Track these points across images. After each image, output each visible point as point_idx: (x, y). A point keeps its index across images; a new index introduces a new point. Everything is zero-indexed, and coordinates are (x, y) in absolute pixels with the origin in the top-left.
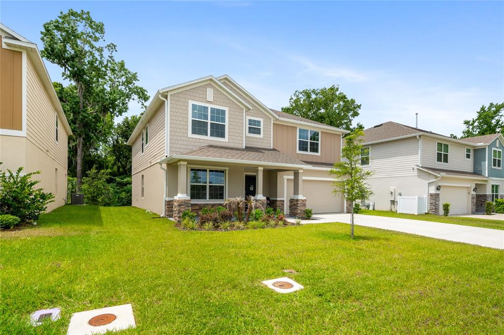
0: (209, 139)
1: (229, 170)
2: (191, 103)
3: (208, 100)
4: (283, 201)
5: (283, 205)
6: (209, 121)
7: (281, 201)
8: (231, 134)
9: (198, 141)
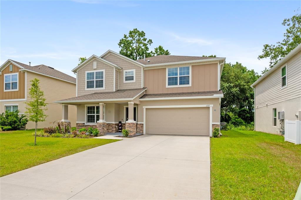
0: (95, 89)
1: (106, 106)
2: (86, 72)
3: (94, 68)
4: (143, 124)
5: (142, 127)
6: (95, 80)
7: (140, 124)
8: (107, 84)
9: (90, 91)
